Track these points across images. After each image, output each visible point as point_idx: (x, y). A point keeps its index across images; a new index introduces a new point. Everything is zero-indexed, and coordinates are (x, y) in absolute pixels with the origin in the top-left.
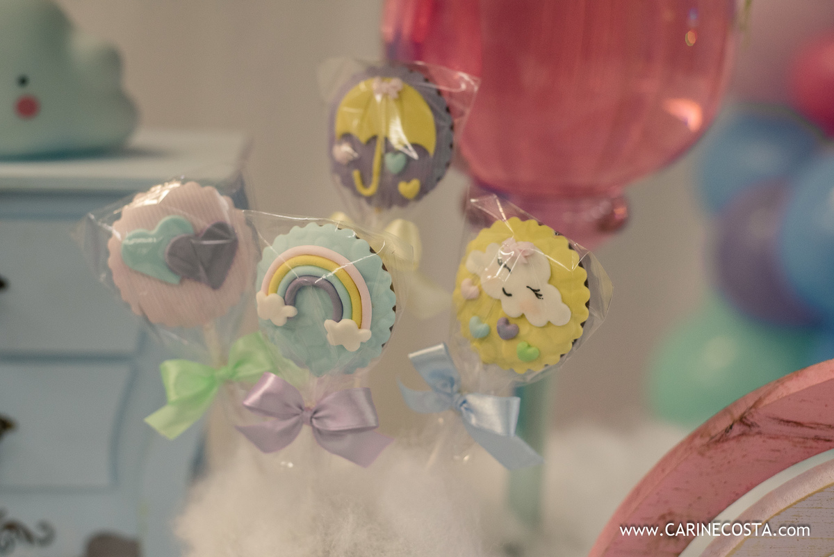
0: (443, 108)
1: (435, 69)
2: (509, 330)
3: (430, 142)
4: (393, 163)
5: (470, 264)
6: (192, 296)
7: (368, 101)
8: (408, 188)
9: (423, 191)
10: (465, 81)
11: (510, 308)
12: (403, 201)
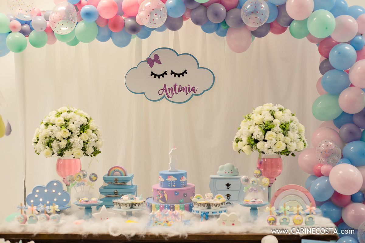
0: (261, 171)
1: (261, 169)
2: (265, 184)
3: (260, 173)
4: (258, 175)
5: (263, 180)
6: (246, 183)
7: (256, 171)
8: (259, 176)
9: (260, 176)
10: (262, 170)
11: (265, 182)
12: (259, 177)
